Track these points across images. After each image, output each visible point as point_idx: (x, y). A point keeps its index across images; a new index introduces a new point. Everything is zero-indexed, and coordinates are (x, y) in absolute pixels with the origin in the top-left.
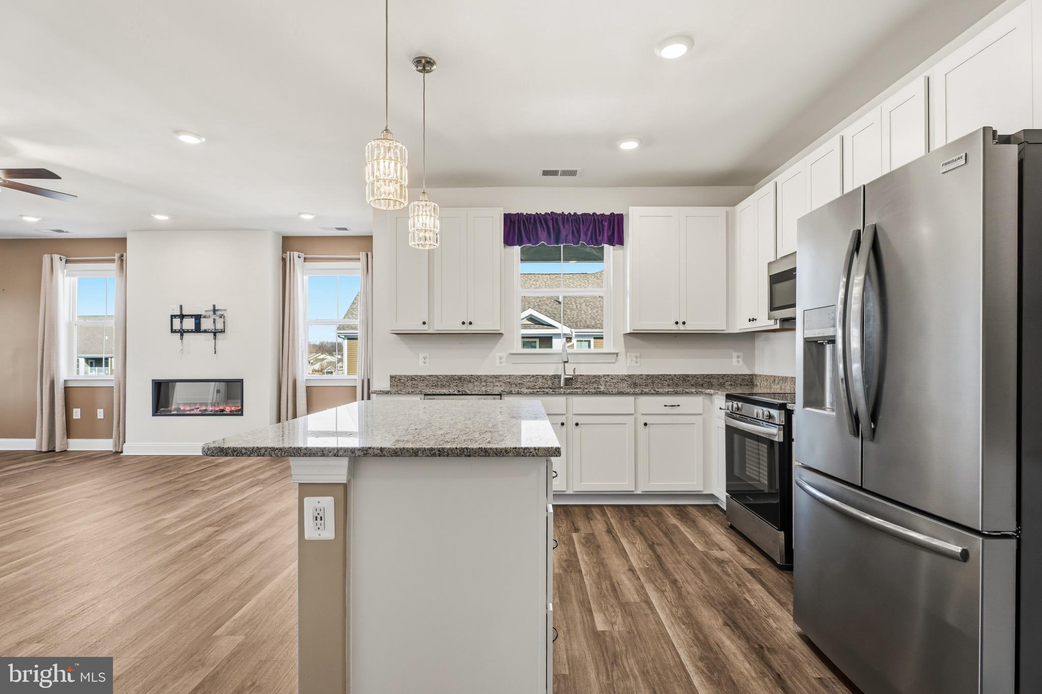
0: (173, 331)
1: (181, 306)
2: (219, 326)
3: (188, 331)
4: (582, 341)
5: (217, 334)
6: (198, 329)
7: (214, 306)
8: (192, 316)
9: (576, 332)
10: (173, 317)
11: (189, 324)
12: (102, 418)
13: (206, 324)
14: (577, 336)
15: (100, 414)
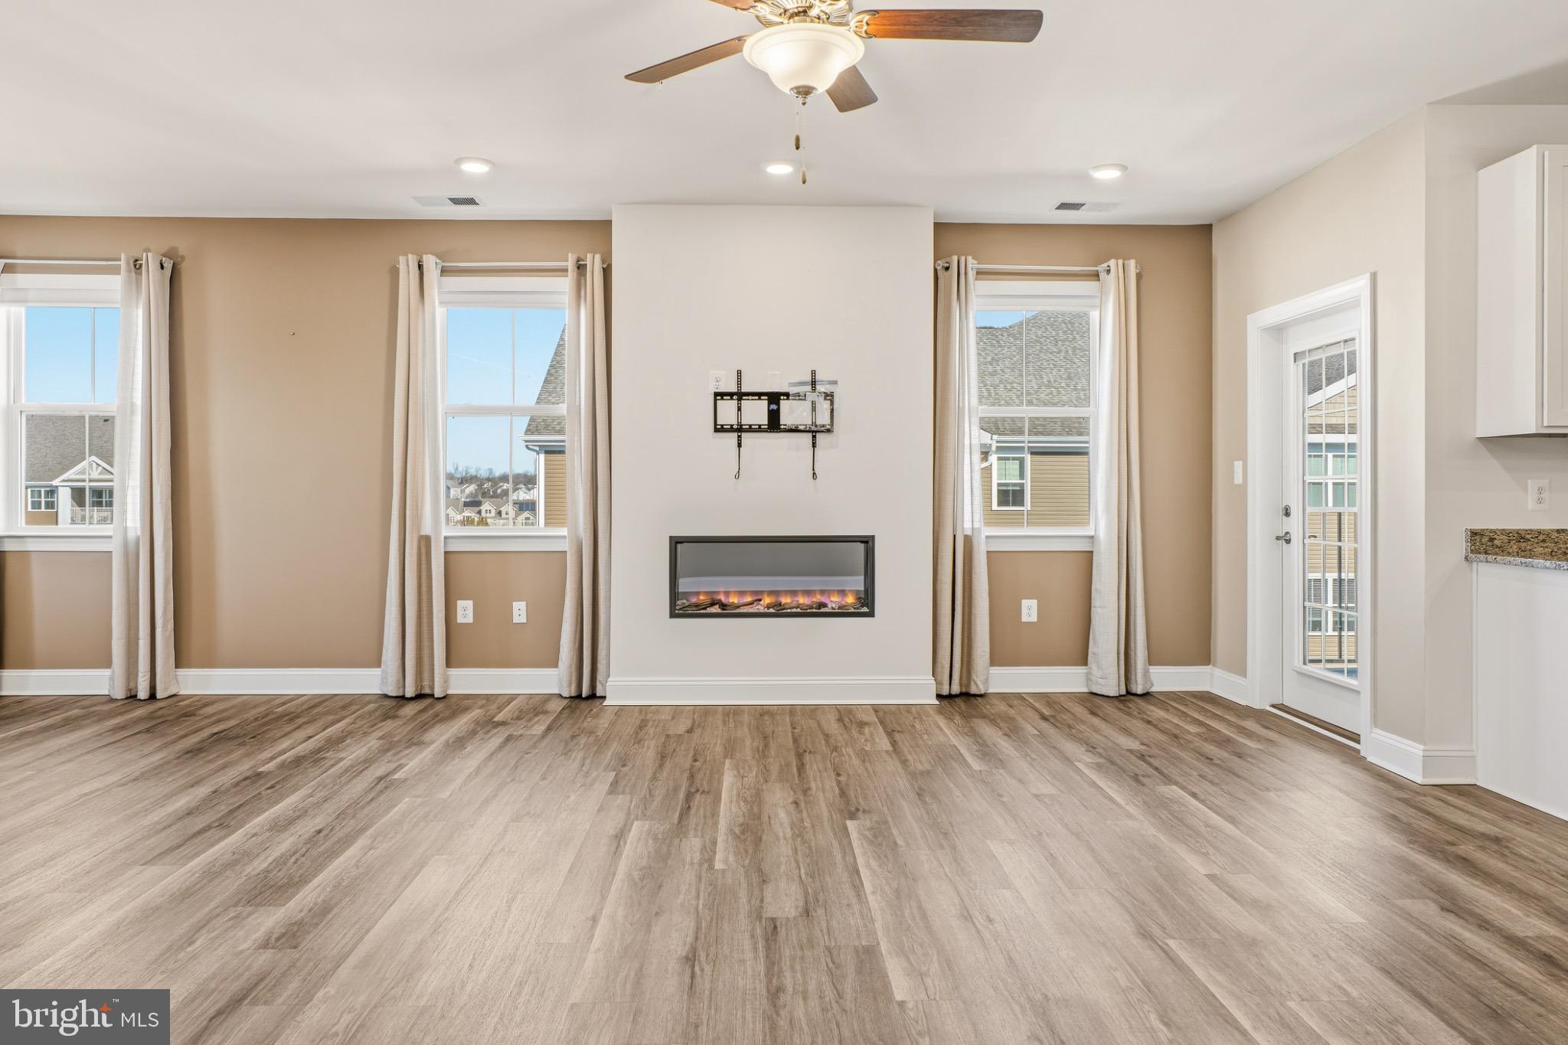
0: (719, 429)
1: (739, 373)
2: (823, 419)
3: (750, 429)
4: (1008, 459)
5: (818, 435)
6: (774, 423)
7: (813, 373)
8: (759, 395)
9: (997, 442)
10: (719, 395)
11: (756, 412)
12: (524, 620)
13: (791, 413)
14: (999, 449)
15: (519, 612)
